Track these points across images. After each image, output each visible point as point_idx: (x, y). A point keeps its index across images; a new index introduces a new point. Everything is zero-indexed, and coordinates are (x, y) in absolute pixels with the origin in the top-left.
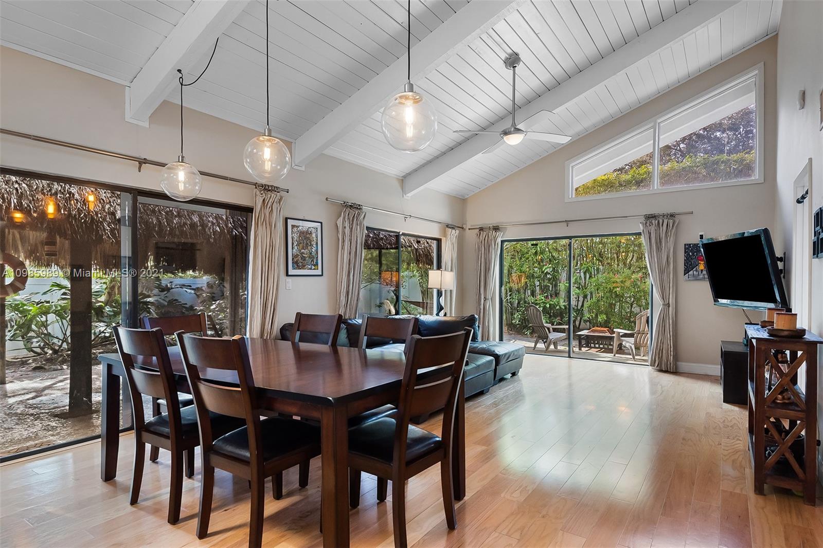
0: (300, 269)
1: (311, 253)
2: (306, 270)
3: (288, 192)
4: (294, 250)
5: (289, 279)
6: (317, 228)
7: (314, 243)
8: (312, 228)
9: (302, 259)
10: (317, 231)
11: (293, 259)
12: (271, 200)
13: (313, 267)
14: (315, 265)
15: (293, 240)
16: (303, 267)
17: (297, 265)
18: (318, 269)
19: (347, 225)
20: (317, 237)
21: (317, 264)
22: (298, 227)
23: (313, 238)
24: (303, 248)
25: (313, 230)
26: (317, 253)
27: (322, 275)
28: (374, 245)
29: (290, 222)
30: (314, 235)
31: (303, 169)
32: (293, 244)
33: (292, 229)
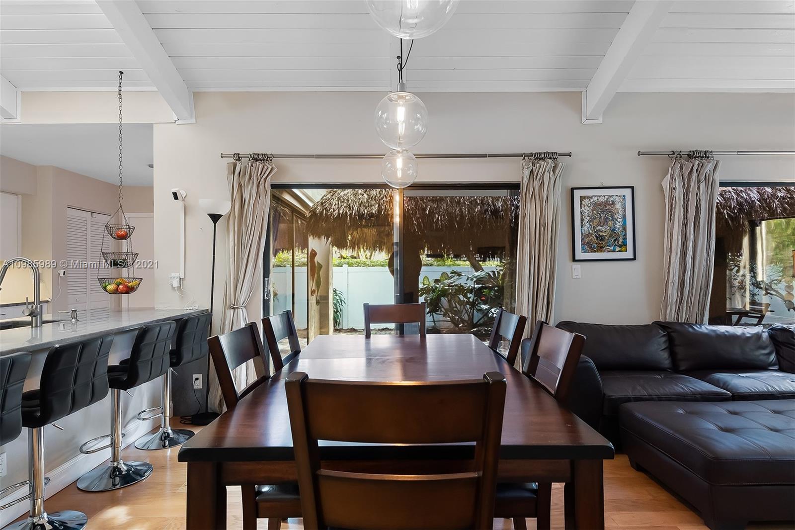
0: (595, 251)
1: (614, 230)
2: (606, 253)
3: (570, 156)
4: (585, 228)
5: (577, 266)
6: (624, 196)
7: (619, 216)
8: (615, 197)
9: (597, 238)
10: (624, 199)
11: (582, 240)
12: (540, 170)
13: (618, 249)
14: (620, 246)
15: (582, 215)
16: (600, 249)
17: (589, 246)
18: (626, 251)
19: (678, 184)
20: (624, 208)
21: (624, 244)
22: (589, 198)
23: (617, 209)
24: (599, 224)
25: (617, 199)
26: (624, 228)
27: (634, 259)
28: (785, 209)
29: (578, 194)
30: (618, 206)
31: (600, 121)
32: (582, 220)
33: (581, 202)
